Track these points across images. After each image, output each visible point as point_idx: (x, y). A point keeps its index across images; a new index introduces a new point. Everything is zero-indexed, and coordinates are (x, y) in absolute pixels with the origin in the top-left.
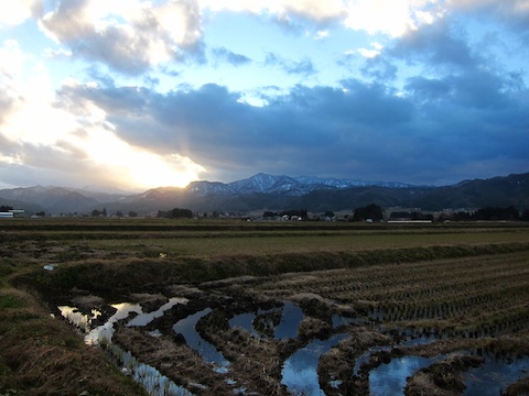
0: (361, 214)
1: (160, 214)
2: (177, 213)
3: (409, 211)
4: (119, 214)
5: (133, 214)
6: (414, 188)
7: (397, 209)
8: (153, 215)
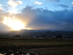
0: (57, 37)
1: (14, 36)
2: (17, 36)
3: (68, 36)
4: (5, 36)
5: (8, 36)
6: (69, 32)
7: (66, 36)
8: (12, 36)
